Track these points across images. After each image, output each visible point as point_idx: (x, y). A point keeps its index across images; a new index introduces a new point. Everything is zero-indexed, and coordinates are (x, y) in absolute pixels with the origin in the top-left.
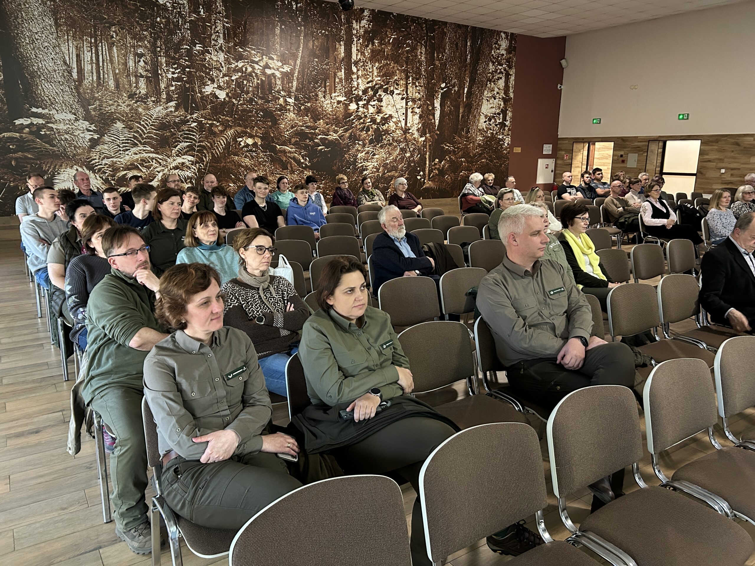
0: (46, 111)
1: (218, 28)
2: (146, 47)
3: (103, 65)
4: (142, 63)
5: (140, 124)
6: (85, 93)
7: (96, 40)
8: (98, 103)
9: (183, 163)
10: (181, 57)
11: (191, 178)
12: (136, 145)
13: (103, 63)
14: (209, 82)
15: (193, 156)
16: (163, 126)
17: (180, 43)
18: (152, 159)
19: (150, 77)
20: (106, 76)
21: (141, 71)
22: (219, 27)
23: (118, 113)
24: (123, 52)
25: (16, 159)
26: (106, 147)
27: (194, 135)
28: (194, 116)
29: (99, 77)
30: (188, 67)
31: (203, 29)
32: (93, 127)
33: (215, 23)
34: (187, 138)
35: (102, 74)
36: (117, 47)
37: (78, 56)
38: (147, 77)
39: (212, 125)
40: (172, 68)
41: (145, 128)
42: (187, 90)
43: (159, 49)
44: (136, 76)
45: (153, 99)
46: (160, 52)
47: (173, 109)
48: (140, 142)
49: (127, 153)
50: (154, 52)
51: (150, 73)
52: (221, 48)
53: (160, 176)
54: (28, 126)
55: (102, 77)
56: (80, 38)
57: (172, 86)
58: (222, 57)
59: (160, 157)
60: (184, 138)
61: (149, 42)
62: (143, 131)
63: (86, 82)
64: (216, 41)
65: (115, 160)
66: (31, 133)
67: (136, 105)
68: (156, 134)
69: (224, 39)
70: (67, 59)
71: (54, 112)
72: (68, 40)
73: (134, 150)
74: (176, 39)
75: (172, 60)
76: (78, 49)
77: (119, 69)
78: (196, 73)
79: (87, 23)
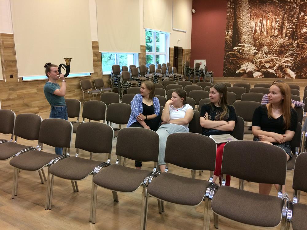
0: (243, 44)
2: (280, 18)
3: (263, 27)
4: (278, 24)
5: (273, 46)
6: (256, 37)
7: (262, 19)
8: (259, 40)
9: (288, 61)
10: (294, 19)
11: (290, 66)
12: (270, 54)
15: (293, 58)
16: (282, 46)
17: (294, 14)
18: (275, 59)
20: (264, 30)
21: (277, 27)
23: (266, 43)
24: (271, 21)
25: (232, 60)
26: (259, 55)
27: (294, 49)
28: (296, 42)
29: (261, 31)
30: (296, 23)
32: (256, 49)
34: (291, 51)
36: (269, 20)
37: (256, 25)
38: (279, 29)
39: (303, 45)
40: (289, 24)
41: (275, 47)
42: (294, 32)
43: (285, 18)
44: (275, 29)
45: (280, 37)
47: (287, 40)
48: (272, 53)
49: (266, 57)
50: (283, 19)
51: (280, 27)
53: (277, 65)
54: (237, 49)
56: (257, 19)
57: (288, 31)
59: (279, 58)
60: (290, 51)
61: (281, 16)
62: (274, 49)
63: (257, 34)
65: (262, 59)
66: (237, 52)
67: (273, 39)
68: (278, 50)
70: (252, 26)
71: (245, 44)
73: (269, 56)
74: (293, 13)
75: (290, 21)
76: (256, 22)
77: (269, 28)
78: (299, 25)
79: (260, 14)
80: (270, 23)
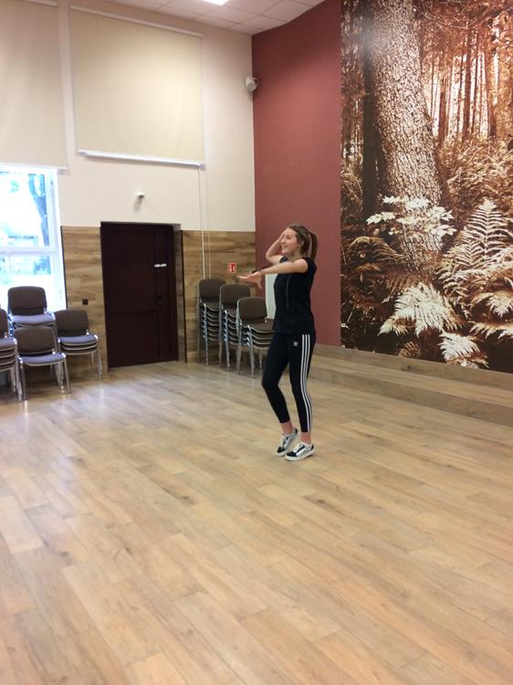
0: (398, 199)
6: (445, 158)
7: (468, 58)
8: (460, 170)
13: (475, 93)
20: (477, 117)
25: (364, 273)
26: (463, 248)
29: (466, 124)
32: (449, 216)
35: (471, 117)
36: (499, 54)
37: (442, 95)
49: (493, 257)
54: (378, 225)
55: (471, 121)
56: (448, 63)
63: (448, 139)
66: (380, 235)
70: (429, 106)
71: (405, 199)
72: (433, 74)
76: (444, 82)
77: (499, 97)
79: (459, 31)
80: (505, 72)
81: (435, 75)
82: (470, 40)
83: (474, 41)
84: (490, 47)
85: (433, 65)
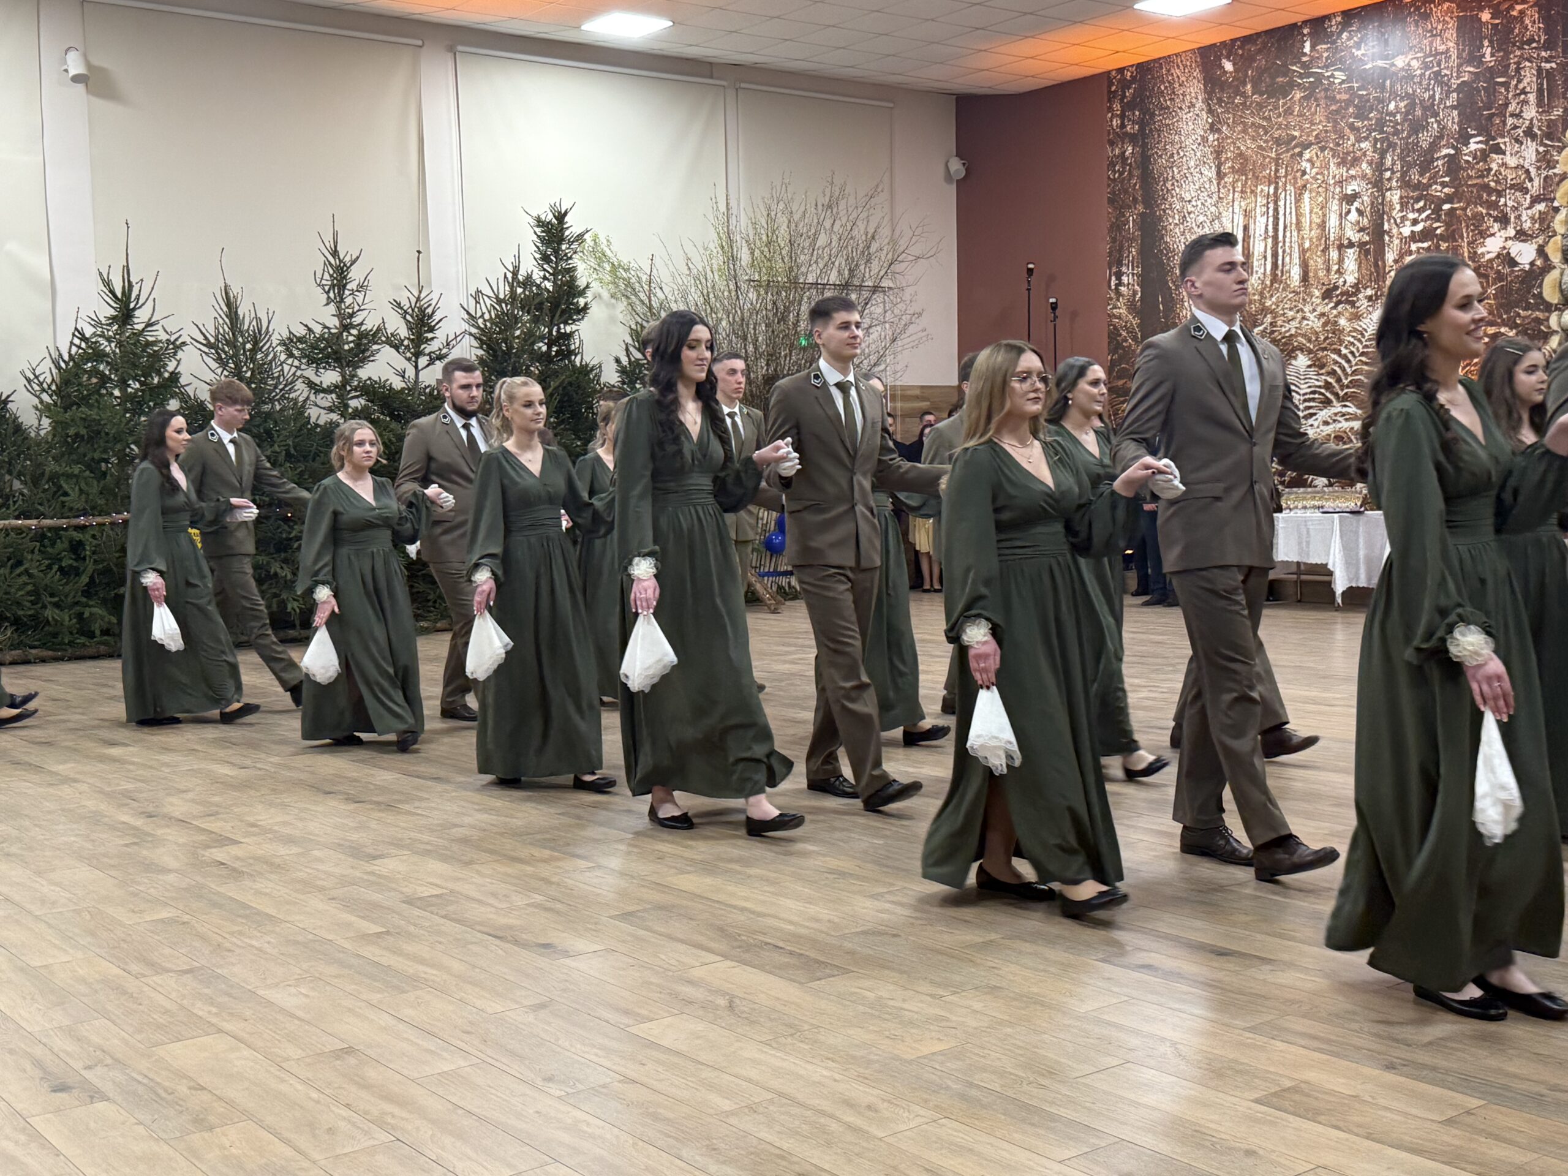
1: (1525, 81)
2: (1364, 177)
3: (1284, 236)
4: (1353, 216)
5: (1338, 352)
7: (1276, 189)
8: (1269, 319)
10: (1433, 180)
12: (1327, 403)
13: (1285, 231)
14: (1496, 226)
17: (1434, 146)
19: (1366, 243)
20: (1287, 259)
21: (1350, 233)
22: (1529, 78)
23: (1304, 336)
24: (1320, 199)
29: (1275, 265)
30: (1449, 199)
31: (1488, 97)
33: (1518, 70)
35: (1280, 258)
36: (1311, 192)
37: (1245, 228)
38: (1362, 245)
40: (1413, 211)
41: (1348, 361)
43: (1388, 174)
44: (1341, 247)
45: (1369, 292)
46: (1389, 179)
48: (1336, 395)
49: (1312, 422)
50: (1378, 184)
51: (1368, 234)
52: (1529, 133)
55: (1280, 262)
56: (1252, 192)
58: (1530, 151)
61: (1370, 163)
62: (1343, 370)
64: (1518, 116)
67: (1335, 312)
69: (1540, 103)
72: (1233, 201)
73: (1324, 414)
74: (1425, 139)
75: (1414, 192)
76: (1247, 214)
77: (1311, 240)
78: (1464, 209)
79: (1265, 158)
80: (1317, 213)
81: (1236, 203)
82: (1277, 171)
83: (1282, 172)
84: (1300, 183)
85: (1234, 191)
